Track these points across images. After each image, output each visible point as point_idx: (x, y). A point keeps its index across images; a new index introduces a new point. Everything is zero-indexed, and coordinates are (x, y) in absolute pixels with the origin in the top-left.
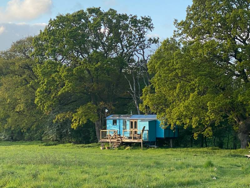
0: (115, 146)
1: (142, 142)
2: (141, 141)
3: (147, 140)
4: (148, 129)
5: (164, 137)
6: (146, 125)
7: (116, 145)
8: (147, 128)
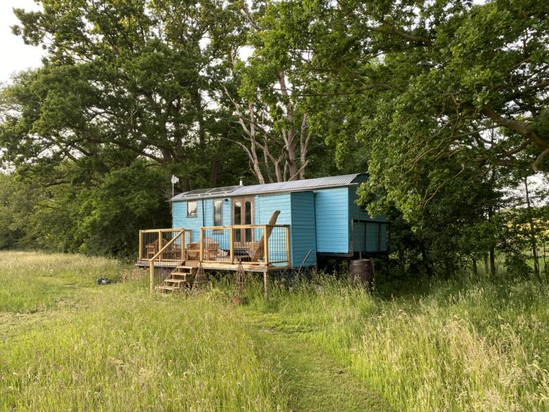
0: (171, 284)
1: (265, 271)
2: (262, 266)
3: (285, 265)
4: (289, 223)
5: (346, 251)
6: (284, 205)
7: (176, 281)
8: (286, 218)
